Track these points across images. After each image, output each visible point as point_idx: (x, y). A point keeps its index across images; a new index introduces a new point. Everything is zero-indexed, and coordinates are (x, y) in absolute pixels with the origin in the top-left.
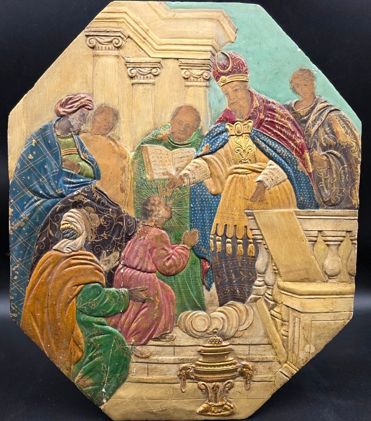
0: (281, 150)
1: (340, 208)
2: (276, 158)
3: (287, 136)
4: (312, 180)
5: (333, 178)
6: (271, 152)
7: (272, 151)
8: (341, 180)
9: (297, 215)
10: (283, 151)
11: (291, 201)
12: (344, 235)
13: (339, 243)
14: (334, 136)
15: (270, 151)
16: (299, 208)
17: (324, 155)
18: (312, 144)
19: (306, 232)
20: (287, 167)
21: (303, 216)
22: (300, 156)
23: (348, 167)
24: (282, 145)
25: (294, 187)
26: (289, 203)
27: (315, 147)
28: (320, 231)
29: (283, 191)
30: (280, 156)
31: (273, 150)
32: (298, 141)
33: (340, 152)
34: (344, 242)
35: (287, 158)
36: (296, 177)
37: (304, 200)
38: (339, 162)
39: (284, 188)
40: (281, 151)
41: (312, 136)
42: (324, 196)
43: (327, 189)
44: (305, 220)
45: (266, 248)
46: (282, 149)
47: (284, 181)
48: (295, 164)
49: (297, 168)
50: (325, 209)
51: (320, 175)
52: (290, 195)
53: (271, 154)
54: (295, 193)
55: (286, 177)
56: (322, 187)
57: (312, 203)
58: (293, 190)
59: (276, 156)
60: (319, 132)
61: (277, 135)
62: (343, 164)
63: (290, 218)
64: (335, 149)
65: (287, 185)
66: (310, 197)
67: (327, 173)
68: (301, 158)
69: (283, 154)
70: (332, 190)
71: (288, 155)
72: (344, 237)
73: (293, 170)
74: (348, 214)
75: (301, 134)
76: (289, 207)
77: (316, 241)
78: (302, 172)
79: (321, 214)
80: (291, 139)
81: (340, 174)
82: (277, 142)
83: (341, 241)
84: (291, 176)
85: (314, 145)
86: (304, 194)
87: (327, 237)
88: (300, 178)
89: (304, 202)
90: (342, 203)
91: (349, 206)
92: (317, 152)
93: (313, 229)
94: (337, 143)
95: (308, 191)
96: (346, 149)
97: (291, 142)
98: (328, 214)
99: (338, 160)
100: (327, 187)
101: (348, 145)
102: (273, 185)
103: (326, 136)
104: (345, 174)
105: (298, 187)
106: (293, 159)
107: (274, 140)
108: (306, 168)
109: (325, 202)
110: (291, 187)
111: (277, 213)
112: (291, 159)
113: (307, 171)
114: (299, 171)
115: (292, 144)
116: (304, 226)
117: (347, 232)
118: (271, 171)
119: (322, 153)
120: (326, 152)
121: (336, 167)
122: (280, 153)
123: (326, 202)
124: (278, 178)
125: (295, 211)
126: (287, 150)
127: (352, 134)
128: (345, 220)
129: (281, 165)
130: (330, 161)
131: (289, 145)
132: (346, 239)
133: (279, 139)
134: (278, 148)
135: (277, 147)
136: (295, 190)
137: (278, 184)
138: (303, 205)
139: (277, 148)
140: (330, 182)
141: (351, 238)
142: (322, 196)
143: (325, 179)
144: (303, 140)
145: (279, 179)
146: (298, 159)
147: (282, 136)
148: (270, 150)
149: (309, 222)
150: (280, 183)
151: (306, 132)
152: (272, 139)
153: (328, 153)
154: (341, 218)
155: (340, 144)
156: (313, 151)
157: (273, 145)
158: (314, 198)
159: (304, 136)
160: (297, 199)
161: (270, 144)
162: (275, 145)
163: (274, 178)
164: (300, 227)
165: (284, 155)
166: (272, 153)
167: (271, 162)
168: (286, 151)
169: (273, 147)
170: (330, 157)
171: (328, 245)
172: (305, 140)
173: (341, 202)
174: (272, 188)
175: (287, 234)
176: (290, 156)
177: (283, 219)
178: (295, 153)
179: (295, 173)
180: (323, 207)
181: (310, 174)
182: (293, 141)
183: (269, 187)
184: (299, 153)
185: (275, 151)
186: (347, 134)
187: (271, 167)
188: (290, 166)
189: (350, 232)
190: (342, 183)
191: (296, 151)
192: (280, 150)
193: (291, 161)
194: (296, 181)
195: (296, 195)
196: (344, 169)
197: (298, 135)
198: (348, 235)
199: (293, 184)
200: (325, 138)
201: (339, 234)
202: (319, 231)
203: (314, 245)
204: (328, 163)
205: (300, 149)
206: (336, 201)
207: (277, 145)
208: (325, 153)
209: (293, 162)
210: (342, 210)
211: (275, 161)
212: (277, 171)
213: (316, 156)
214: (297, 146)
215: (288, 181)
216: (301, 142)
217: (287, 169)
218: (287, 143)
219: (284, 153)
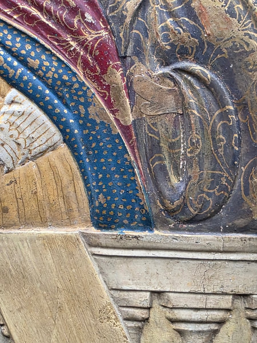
0: (42, 61)
1: (215, 230)
2: (26, 82)
3: (58, 21)
4: (132, 148)
5: (193, 144)
6: (12, 67)
7: (16, 63)
8: (216, 148)
9: (91, 245)
10: (47, 64)
11: (74, 206)
12: (228, 306)
13: (213, 327)
14: (193, 23)
15: (10, 64)
16: (98, 226)
17: (164, 76)
18: (131, 46)
19: (116, 294)
20: (58, 111)
21: (107, 247)
22: (97, 79)
23: (236, 112)
24: (42, 46)
25: (81, 167)
26: (69, 211)
27: (139, 52)
28: (158, 294)
29: (49, 176)
30: (39, 77)
31: (20, 61)
32: (89, 36)
33: (213, 69)
34: (227, 325)
35: (59, 83)
36: (86, 137)
37: (109, 205)
38: (210, 98)
39: (52, 167)
40: (41, 65)
41: (128, 20)
42: (167, 193)
43: (177, 175)
44: (114, 260)
45: (6, 333)
46: (44, 57)
47: (53, 147)
48: (82, 100)
49: (87, 114)
50: (171, 229)
51: (154, 132)
52: (71, 189)
53: (11, 71)
54: (86, 182)
55: (58, 137)
56: (163, 168)
57: (132, 212)
58: (79, 174)
59: (25, 78)
60: (149, 10)
61: (30, 19)
62: (220, 103)
63: (71, 255)
64: (197, 60)
65: (61, 158)
66: (127, 196)
67: (175, 126)
68: (101, 85)
69: (45, 73)
70: (190, 178)
71: (60, 76)
72: (228, 310)
73: (78, 117)
74: (237, 245)
75: (98, 14)
76: (70, 222)
77: (146, 320)
78: (102, 123)
79: (159, 245)
80: (68, 28)
81: (213, 132)
82: (29, 37)
83: (221, 323)
84: (72, 134)
85: (135, 47)
86: (107, 187)
87: (176, 311)
88: (98, 142)
89: (109, 209)
90: (222, 213)
91: (240, 222)
92: (143, 68)
93: (134, 288)
94: (202, 43)
95: (122, 180)
96: (231, 60)
97: (68, 38)
98: (178, 247)
99: (207, 92)
100: (176, 167)
101: (234, 47)
102: (22, 158)
103: (169, 21)
104: (228, 131)
105: (92, 165)
106: (76, 86)
107: (21, 32)
108: (113, 112)
109: (170, 212)
110: (74, 165)
111: (32, 240)
112: (72, 86)
113: (117, 120)
114: (93, 122)
115: (73, 44)
116: (111, 275)
117: (237, 296)
118: (13, 119)
119: (160, 72)
120: (173, 66)
121: (201, 110)
122: (37, 70)
123: (174, 211)
124: (33, 140)
125: (85, 235)
126: (59, 60)
127: (249, 17)
128: (232, 264)
129: (41, 104)
130: (182, 95)
131: (64, 47)
132: (233, 317)
133: (35, 29)
134: (33, 54)
135: (28, 52)
136: (84, 174)
137: (34, 158)
138: (106, 217)
139: (28, 54)
140: (185, 154)
141: (249, 313)
142: (160, 194)
143: (172, 146)
144: (104, 33)
145: (36, 144)
146: (91, 87)
147: (44, 19)
148: (10, 59)
149: (124, 266)
150: (42, 153)
151: (113, 9)
152: (15, 29)
153: (176, 70)
154: (218, 256)
155: (211, 45)
156: (132, 63)
157: (18, 45)
158: (138, 200)
159: (106, 22)
160: (91, 201)
161: (9, 43)
162: (23, 47)
163: (21, 141)
164: (100, 279)
165: (50, 74)
166: (16, 69)
167: (13, 93)
168: (55, 64)
169: (18, 51)
170: (182, 82)
171: (181, 333)
172: (111, 32)
173: (217, 212)
174: (19, 168)
175: (62, 298)
176: (66, 78)
177: (49, 256)
178: (84, 69)
179: (82, 127)
180: (164, 225)
181: (126, 129)
182: (76, 34)
183: (11, 166)
184: (93, 70)
185: (24, 62)
186: (233, 15)
187: (15, 108)
188: (67, 106)
189: (245, 296)
190: (220, 157)
191: (85, 64)
192: (38, 62)
193: (69, 92)
194: (87, 149)
195: (88, 189)
196: (224, 116)
197: (89, 17)
198: (240, 304)
199: (78, 158)
200: (166, 28)
201: (212, 301)
202: (153, 292)
203: (140, 330)
204: (177, 101)
205: (96, 58)
206: (201, 210)
207: (28, 47)
208: (167, 70)
209: (75, 94)
210: (220, 236)
211: (24, 91)
212: (30, 120)
213: (140, 80)
214: (86, 49)
215: (64, 148)
216: (96, 39)
217: (60, 116)
218: (58, 41)
219: (48, 69)
